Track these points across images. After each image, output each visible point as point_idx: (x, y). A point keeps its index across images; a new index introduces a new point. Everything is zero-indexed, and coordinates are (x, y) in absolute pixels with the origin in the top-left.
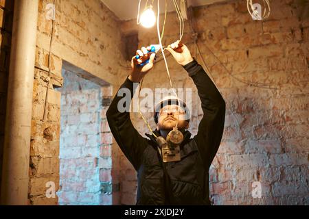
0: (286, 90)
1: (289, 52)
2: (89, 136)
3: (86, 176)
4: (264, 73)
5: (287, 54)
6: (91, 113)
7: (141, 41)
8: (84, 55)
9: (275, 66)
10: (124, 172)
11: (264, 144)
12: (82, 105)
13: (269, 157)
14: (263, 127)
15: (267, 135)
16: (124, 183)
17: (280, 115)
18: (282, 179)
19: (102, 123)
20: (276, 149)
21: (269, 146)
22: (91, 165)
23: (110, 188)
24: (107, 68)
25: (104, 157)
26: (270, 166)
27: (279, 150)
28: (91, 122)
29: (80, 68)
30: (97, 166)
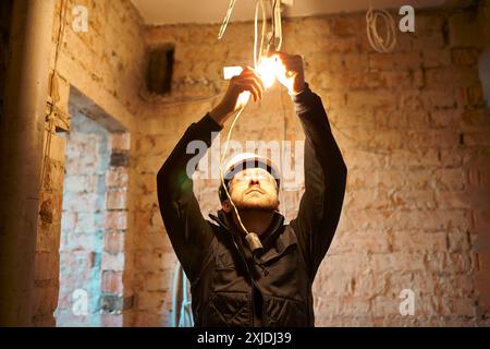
0: (399, 158)
1: (405, 102)
2: (80, 215)
3: (74, 282)
4: (368, 132)
5: (402, 105)
6: (85, 175)
7: (179, 62)
8: (98, 80)
9: (384, 122)
10: (141, 277)
11: (364, 238)
12: (71, 161)
13: (370, 258)
14: (363, 212)
15: (369, 225)
16: (142, 294)
17: (389, 195)
18: (387, 291)
19: (109, 194)
20: (380, 246)
21: (370, 241)
22: (83, 265)
23: (120, 304)
24: (125, 102)
25: (111, 251)
26: (371, 272)
27: (385, 247)
28: (85, 192)
29: (92, 101)
30: (93, 266)
